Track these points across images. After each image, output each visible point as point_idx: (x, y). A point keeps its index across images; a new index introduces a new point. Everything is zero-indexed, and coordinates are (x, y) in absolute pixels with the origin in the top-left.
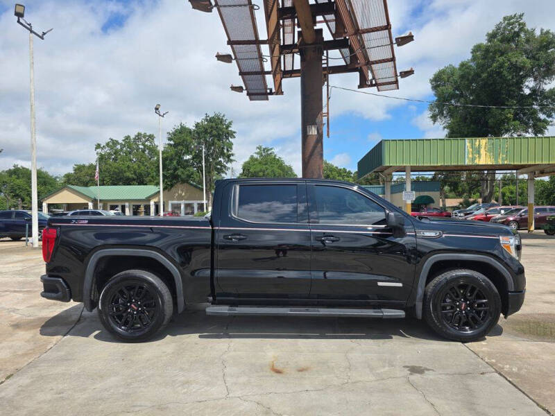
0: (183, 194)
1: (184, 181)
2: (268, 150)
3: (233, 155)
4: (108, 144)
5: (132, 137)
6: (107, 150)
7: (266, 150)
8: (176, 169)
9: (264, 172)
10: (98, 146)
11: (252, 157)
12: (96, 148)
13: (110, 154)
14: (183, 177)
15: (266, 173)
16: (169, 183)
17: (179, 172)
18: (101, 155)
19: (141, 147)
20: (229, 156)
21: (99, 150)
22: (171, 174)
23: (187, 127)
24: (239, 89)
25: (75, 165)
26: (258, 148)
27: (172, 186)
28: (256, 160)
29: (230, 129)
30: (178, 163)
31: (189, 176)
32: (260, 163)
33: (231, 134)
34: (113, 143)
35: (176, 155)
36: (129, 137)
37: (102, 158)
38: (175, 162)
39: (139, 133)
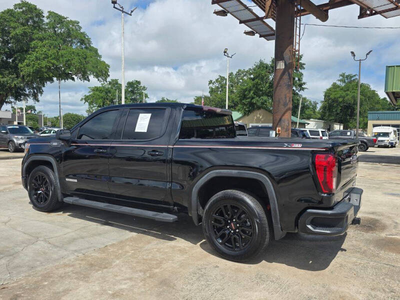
0: (261, 117)
1: (259, 108)
2: (352, 77)
3: (304, 83)
4: (217, 80)
5: (235, 73)
6: (217, 85)
7: (348, 77)
8: (253, 98)
9: (344, 97)
10: (211, 82)
11: (334, 85)
12: (209, 84)
13: (218, 88)
14: (259, 104)
15: (346, 98)
16: (247, 109)
17: (254, 101)
18: (212, 89)
19: (241, 81)
20: (301, 85)
21: (211, 85)
22: (249, 102)
23: (265, 63)
24: (251, 33)
25: (196, 97)
26: (341, 75)
27: (249, 111)
28: (339, 87)
29: (300, 61)
30: (254, 93)
31: (263, 103)
32: (342, 89)
33: (302, 66)
34: (221, 79)
35: (254, 86)
36: (232, 73)
37: (212, 91)
38: (252, 92)
39: (239, 70)
